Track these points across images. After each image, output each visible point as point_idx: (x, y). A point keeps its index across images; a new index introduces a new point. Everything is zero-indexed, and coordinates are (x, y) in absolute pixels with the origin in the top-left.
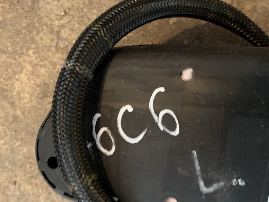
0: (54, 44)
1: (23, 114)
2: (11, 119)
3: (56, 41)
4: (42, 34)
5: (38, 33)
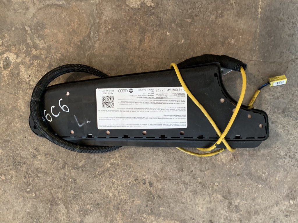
0: (28, 88)
1: (23, 113)
2: (19, 116)
3: (29, 86)
4: (23, 85)
5: (22, 85)
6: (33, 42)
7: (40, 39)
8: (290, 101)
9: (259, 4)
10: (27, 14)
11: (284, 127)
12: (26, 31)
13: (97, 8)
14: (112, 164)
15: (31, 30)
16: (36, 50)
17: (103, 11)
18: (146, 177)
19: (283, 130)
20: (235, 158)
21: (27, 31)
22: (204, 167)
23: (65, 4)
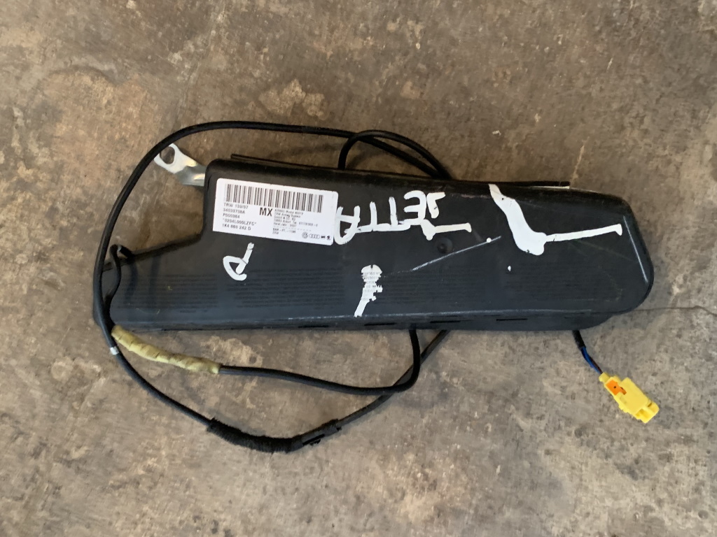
6: (25, 149)
7: (42, 143)
8: (600, 410)
9: (576, 162)
10: (24, 78)
11: (573, 468)
12: (14, 118)
13: (187, 96)
14: (149, 470)
15: (24, 119)
16: (28, 168)
17: (200, 105)
18: (223, 517)
19: (569, 476)
20: (439, 516)
21: (17, 118)
22: (362, 521)
23: (116, 71)
